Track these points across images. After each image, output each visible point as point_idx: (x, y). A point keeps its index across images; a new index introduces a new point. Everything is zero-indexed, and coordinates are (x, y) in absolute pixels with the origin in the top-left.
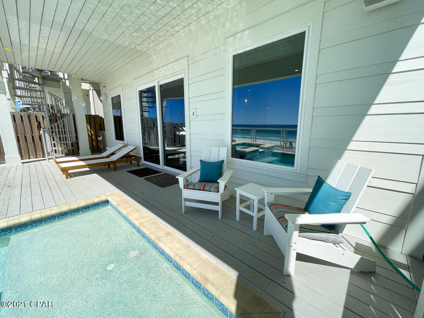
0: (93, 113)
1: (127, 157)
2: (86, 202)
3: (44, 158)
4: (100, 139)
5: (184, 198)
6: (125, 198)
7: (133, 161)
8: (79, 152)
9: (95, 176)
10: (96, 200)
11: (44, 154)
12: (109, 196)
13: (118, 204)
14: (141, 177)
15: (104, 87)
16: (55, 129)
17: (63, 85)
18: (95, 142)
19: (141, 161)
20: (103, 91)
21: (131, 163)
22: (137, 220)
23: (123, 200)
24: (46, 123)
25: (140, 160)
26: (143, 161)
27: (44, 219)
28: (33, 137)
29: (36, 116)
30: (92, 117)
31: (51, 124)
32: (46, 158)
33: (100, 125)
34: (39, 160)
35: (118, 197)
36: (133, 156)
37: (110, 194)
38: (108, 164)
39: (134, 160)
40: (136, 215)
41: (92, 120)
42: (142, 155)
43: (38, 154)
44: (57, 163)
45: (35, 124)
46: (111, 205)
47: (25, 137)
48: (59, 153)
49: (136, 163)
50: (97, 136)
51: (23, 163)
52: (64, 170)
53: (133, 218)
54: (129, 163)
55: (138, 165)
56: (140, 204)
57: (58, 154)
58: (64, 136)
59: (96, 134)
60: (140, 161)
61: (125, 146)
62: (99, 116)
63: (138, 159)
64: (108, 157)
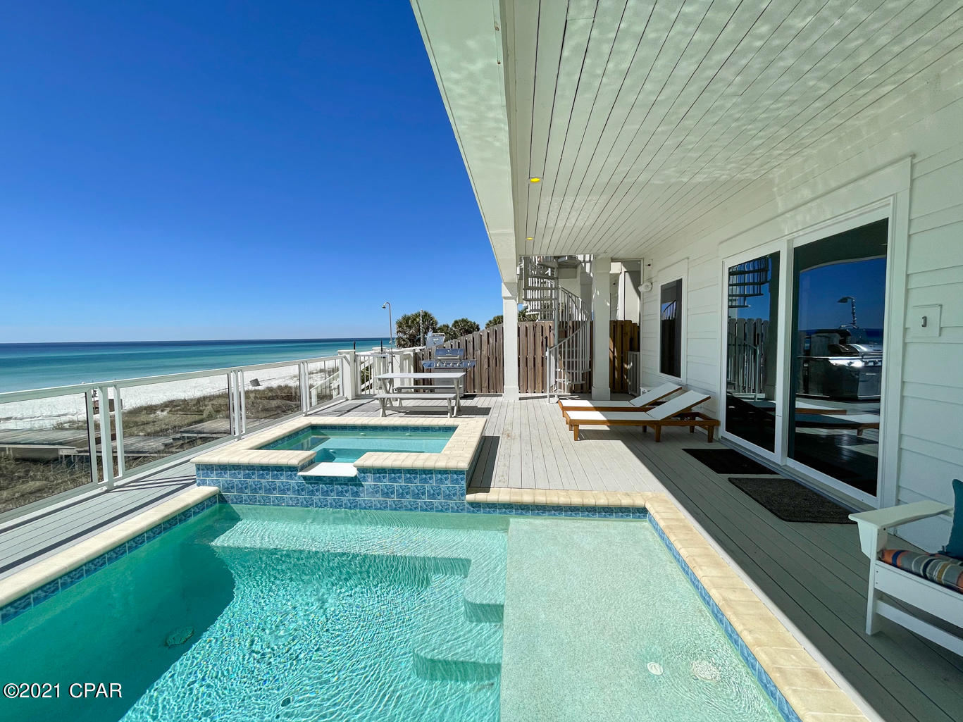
0: (620, 317)
1: (686, 415)
2: (608, 499)
3: (544, 394)
4: (628, 367)
5: (875, 589)
6: (684, 517)
7: (697, 428)
8: (590, 388)
9: (618, 446)
10: (626, 502)
11: (544, 387)
12: (650, 500)
13: (668, 527)
14: (718, 471)
15: (649, 265)
16: (564, 347)
17: (581, 273)
18: (618, 371)
19: (717, 429)
20: (645, 273)
21: (692, 430)
22: (716, 587)
23: (677, 520)
24: (553, 340)
25: (715, 427)
26: (722, 431)
27: (548, 506)
28: (534, 358)
29: (542, 327)
30: (618, 324)
31: (560, 340)
32: (547, 394)
33: (632, 340)
34: (538, 397)
35: (668, 508)
36: (698, 414)
37: (651, 496)
38: (645, 424)
39: (700, 424)
40: (714, 572)
41: (619, 330)
42: (722, 416)
43: (536, 386)
44: (565, 409)
45: (539, 339)
46: (650, 520)
47: (527, 358)
48: (564, 389)
49: (706, 432)
50: (623, 360)
51: (520, 399)
52: (573, 424)
53: (706, 575)
54: (687, 429)
55: (710, 440)
56: (722, 547)
57: (562, 390)
58: (574, 360)
59: (622, 357)
60: (715, 430)
61: (682, 389)
62: (631, 321)
63: (711, 424)
64: (643, 409)
